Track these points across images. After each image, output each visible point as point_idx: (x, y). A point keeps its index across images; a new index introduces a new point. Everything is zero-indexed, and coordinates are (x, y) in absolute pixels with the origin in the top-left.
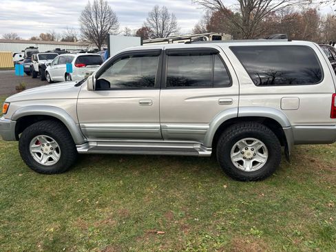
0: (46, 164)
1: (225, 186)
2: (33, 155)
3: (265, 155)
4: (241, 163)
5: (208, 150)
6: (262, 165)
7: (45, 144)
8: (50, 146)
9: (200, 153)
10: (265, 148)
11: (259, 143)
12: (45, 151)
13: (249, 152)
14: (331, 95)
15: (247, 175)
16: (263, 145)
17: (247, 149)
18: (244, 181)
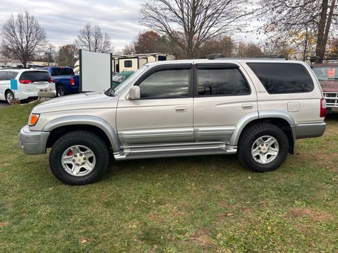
0: (79, 175)
1: (250, 178)
2: (64, 167)
3: (277, 149)
4: (258, 157)
5: (235, 148)
6: (275, 157)
7: (78, 154)
8: (84, 156)
9: (228, 151)
10: (277, 143)
11: (272, 140)
12: (77, 162)
13: (264, 148)
14: (319, 101)
15: (264, 167)
16: (275, 140)
17: (263, 145)
18: (262, 172)
